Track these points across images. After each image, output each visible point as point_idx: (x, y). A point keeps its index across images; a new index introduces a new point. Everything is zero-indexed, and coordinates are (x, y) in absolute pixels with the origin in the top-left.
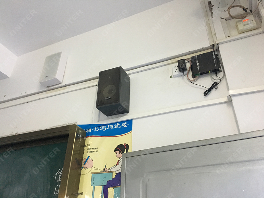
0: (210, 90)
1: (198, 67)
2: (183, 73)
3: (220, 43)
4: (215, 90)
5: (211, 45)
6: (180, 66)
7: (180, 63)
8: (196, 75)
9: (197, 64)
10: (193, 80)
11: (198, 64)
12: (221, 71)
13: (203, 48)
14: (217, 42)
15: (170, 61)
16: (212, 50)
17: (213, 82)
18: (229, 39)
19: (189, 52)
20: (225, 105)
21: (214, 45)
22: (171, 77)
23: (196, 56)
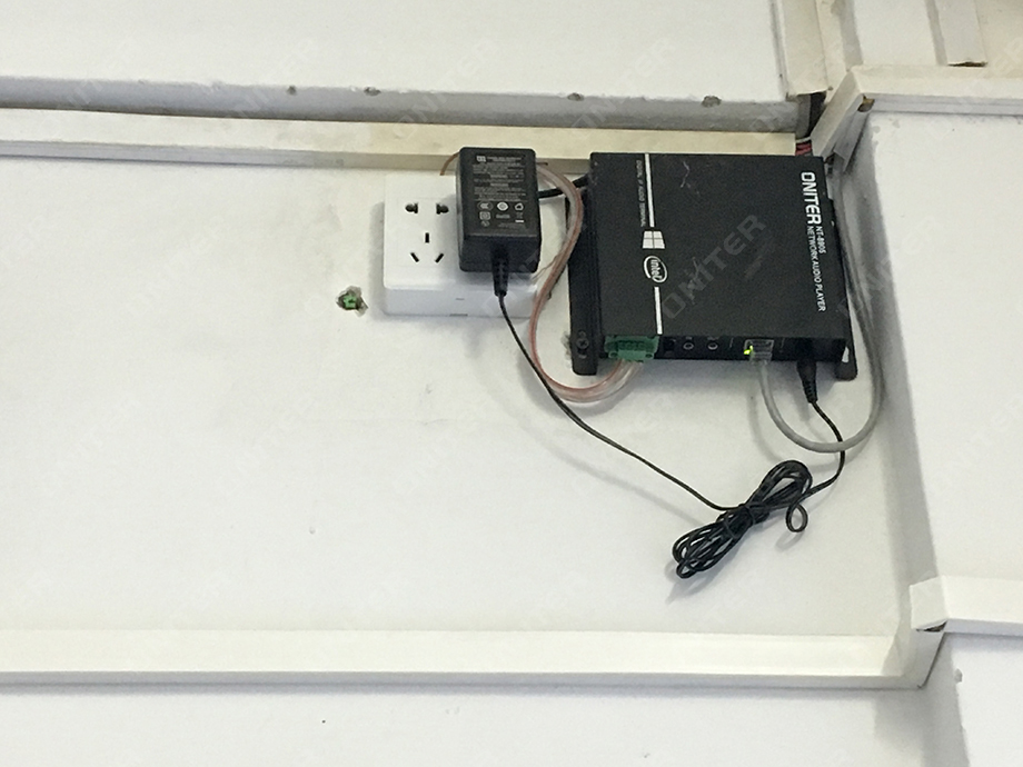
0: (735, 525)
1: (654, 271)
2: (501, 293)
3: (886, 98)
4: (782, 546)
5: (789, 98)
6: (485, 216)
7: (484, 180)
8: (616, 346)
9: (647, 244)
10: (580, 394)
11: (654, 240)
12: (849, 373)
13: (711, 101)
14: (865, 87)
15: (360, 137)
16: (784, 146)
17: (770, 455)
18: (969, 86)
19: (577, 97)
20: (863, 712)
21: (816, 103)
22: (351, 301)
23: (642, 156)
